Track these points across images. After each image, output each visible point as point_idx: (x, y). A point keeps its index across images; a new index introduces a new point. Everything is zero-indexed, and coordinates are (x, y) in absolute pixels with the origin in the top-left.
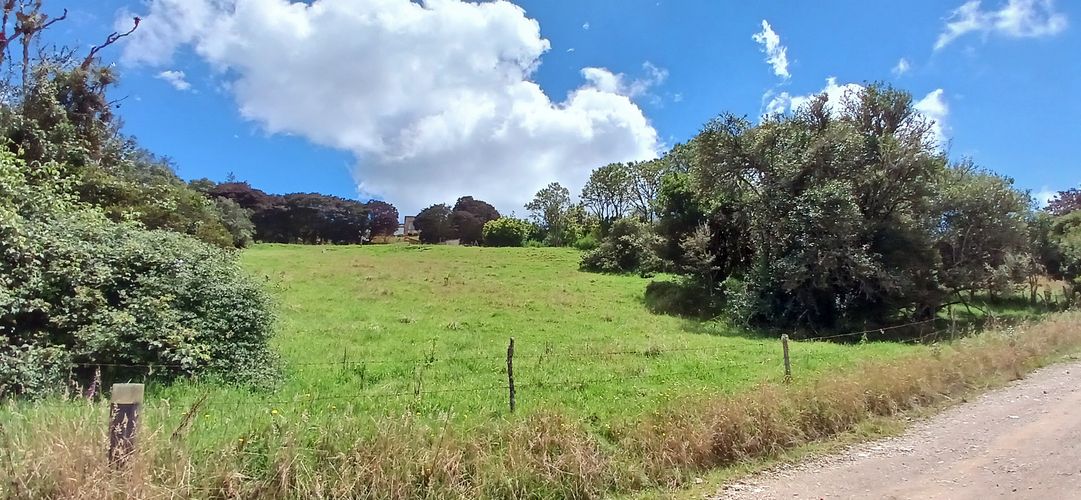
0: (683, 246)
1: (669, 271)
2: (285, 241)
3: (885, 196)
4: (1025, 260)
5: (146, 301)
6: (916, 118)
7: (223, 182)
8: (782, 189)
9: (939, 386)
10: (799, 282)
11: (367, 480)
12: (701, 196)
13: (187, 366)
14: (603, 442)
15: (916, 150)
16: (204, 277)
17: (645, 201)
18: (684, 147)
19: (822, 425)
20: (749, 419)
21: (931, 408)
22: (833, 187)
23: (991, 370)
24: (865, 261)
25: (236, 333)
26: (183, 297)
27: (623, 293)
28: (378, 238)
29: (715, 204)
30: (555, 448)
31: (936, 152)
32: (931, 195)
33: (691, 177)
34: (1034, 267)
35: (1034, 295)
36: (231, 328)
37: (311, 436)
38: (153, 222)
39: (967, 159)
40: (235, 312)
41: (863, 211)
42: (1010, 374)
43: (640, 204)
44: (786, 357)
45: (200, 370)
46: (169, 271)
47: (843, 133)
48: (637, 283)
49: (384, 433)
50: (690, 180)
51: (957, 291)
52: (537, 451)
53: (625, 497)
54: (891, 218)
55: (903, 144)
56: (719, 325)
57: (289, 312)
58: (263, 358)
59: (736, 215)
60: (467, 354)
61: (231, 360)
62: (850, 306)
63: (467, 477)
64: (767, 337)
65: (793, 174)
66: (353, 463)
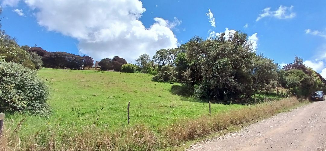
0: (182, 75)
1: (178, 82)
2: (53, 67)
3: (239, 63)
4: (276, 83)
5: (5, 86)
6: (248, 41)
7: (33, 47)
8: (211, 59)
9: (251, 117)
10: (214, 86)
11: (79, 147)
12: (188, 60)
13: (18, 108)
14: (156, 133)
15: (247, 50)
16: (25, 78)
17: (172, 61)
18: (184, 45)
19: (219, 128)
20: (199, 126)
21: (248, 123)
22: (225, 59)
23: (265, 113)
24: (233, 81)
25: (35, 98)
26: (18, 85)
27: (164, 89)
28: (86, 68)
29: (192, 63)
30: (141, 135)
31: (253, 51)
32: (251, 63)
33: (186, 54)
34: (278, 85)
35: (278, 93)
36: (33, 96)
37: (60, 132)
38: (9, 59)
39: (261, 54)
40: (35, 91)
41: (232, 67)
42: (270, 114)
43: (171, 61)
44: (210, 108)
45: (23, 110)
46: (13, 76)
47: (228, 44)
48: (169, 86)
49: (85, 131)
50: (185, 55)
51: (257, 91)
52: (135, 136)
53: (162, 150)
54: (240, 69)
55: (244, 49)
56: (192, 99)
57: (54, 91)
58: (44, 106)
59: (198, 66)
60: (115, 106)
61: (34, 107)
62: (228, 94)
63: (113, 145)
64: (205, 102)
65: (214, 55)
66: (74, 141)
